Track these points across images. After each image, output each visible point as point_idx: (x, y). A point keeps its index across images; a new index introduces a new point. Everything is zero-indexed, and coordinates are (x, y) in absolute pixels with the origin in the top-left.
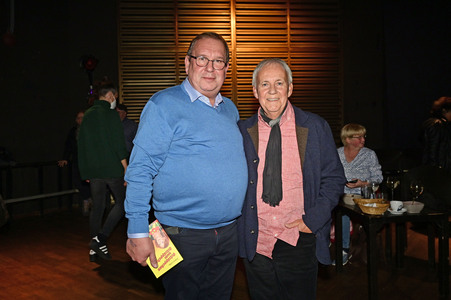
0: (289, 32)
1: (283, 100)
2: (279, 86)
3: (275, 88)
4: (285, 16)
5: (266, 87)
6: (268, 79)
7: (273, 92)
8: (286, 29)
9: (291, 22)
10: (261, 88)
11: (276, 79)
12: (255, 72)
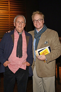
0: (9, 7)
1: (23, 28)
2: (22, 23)
3: (21, 24)
4: (8, 2)
5: (18, 23)
6: (19, 21)
7: (20, 24)
8: (8, 6)
9: (10, 4)
10: (17, 23)
11: (21, 21)
12: (15, 18)
